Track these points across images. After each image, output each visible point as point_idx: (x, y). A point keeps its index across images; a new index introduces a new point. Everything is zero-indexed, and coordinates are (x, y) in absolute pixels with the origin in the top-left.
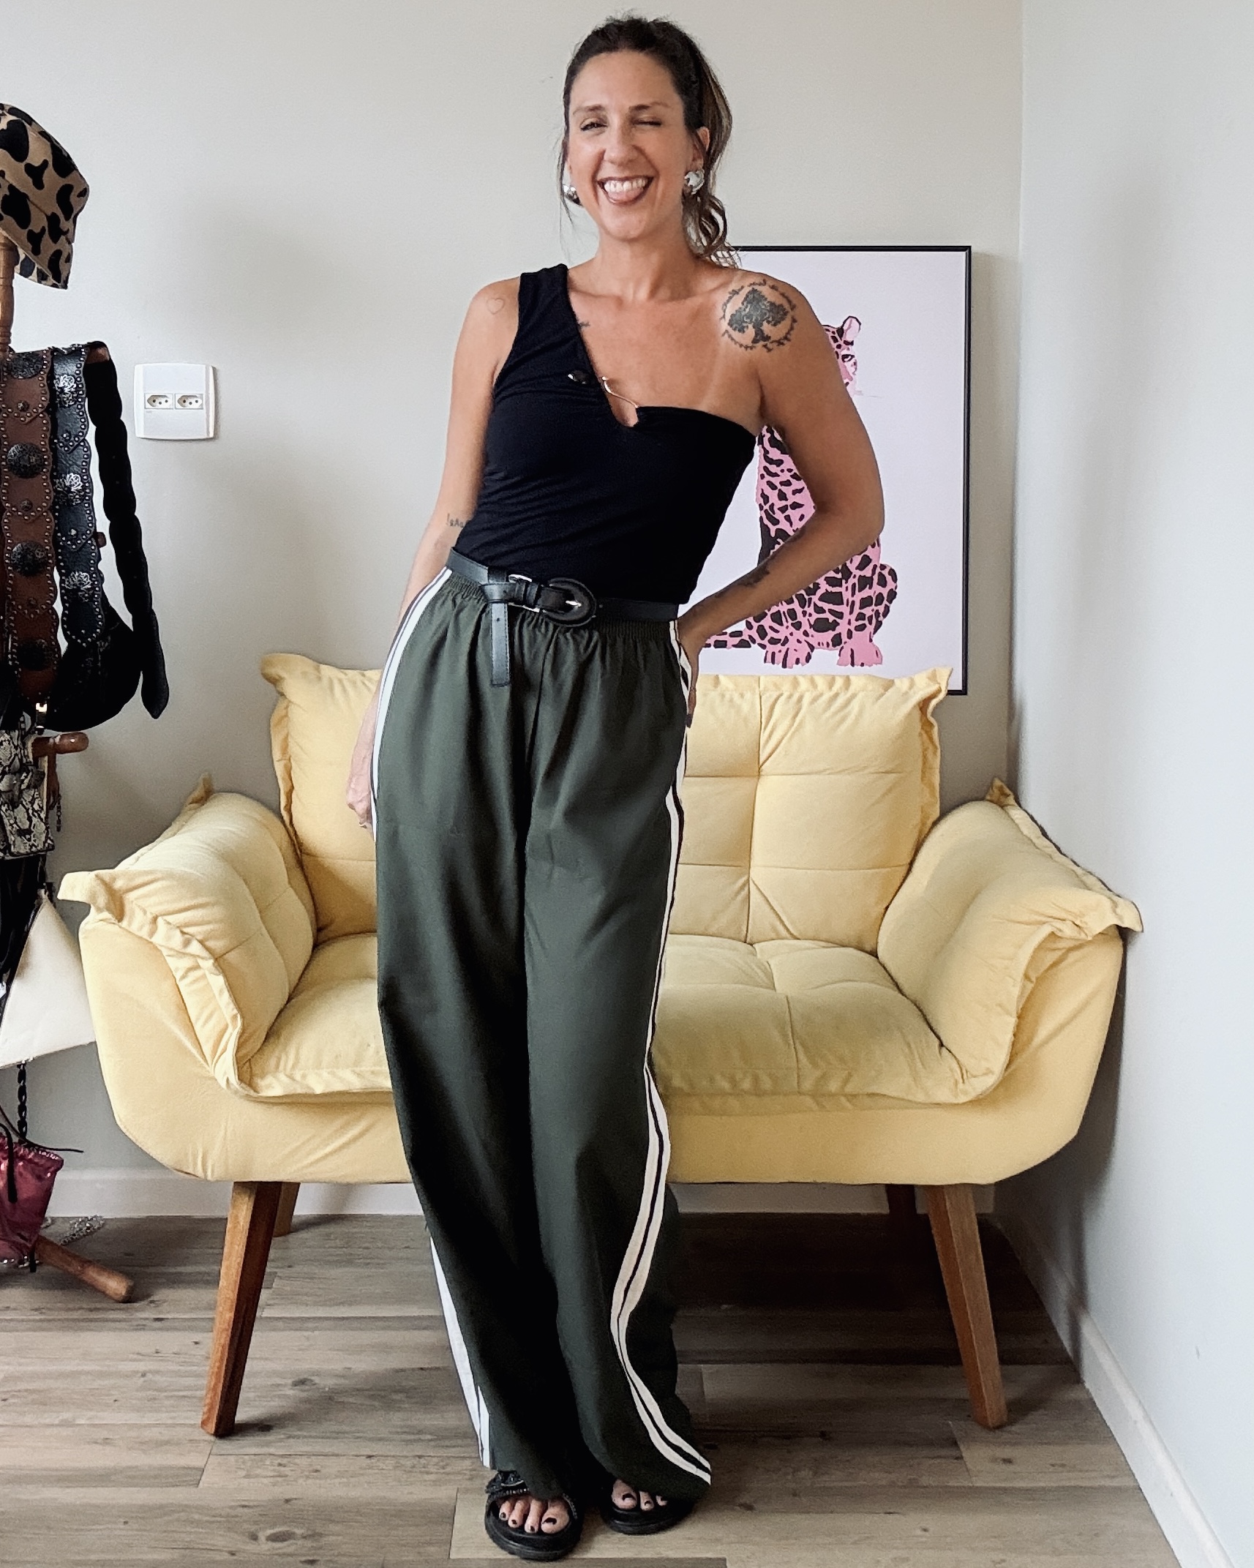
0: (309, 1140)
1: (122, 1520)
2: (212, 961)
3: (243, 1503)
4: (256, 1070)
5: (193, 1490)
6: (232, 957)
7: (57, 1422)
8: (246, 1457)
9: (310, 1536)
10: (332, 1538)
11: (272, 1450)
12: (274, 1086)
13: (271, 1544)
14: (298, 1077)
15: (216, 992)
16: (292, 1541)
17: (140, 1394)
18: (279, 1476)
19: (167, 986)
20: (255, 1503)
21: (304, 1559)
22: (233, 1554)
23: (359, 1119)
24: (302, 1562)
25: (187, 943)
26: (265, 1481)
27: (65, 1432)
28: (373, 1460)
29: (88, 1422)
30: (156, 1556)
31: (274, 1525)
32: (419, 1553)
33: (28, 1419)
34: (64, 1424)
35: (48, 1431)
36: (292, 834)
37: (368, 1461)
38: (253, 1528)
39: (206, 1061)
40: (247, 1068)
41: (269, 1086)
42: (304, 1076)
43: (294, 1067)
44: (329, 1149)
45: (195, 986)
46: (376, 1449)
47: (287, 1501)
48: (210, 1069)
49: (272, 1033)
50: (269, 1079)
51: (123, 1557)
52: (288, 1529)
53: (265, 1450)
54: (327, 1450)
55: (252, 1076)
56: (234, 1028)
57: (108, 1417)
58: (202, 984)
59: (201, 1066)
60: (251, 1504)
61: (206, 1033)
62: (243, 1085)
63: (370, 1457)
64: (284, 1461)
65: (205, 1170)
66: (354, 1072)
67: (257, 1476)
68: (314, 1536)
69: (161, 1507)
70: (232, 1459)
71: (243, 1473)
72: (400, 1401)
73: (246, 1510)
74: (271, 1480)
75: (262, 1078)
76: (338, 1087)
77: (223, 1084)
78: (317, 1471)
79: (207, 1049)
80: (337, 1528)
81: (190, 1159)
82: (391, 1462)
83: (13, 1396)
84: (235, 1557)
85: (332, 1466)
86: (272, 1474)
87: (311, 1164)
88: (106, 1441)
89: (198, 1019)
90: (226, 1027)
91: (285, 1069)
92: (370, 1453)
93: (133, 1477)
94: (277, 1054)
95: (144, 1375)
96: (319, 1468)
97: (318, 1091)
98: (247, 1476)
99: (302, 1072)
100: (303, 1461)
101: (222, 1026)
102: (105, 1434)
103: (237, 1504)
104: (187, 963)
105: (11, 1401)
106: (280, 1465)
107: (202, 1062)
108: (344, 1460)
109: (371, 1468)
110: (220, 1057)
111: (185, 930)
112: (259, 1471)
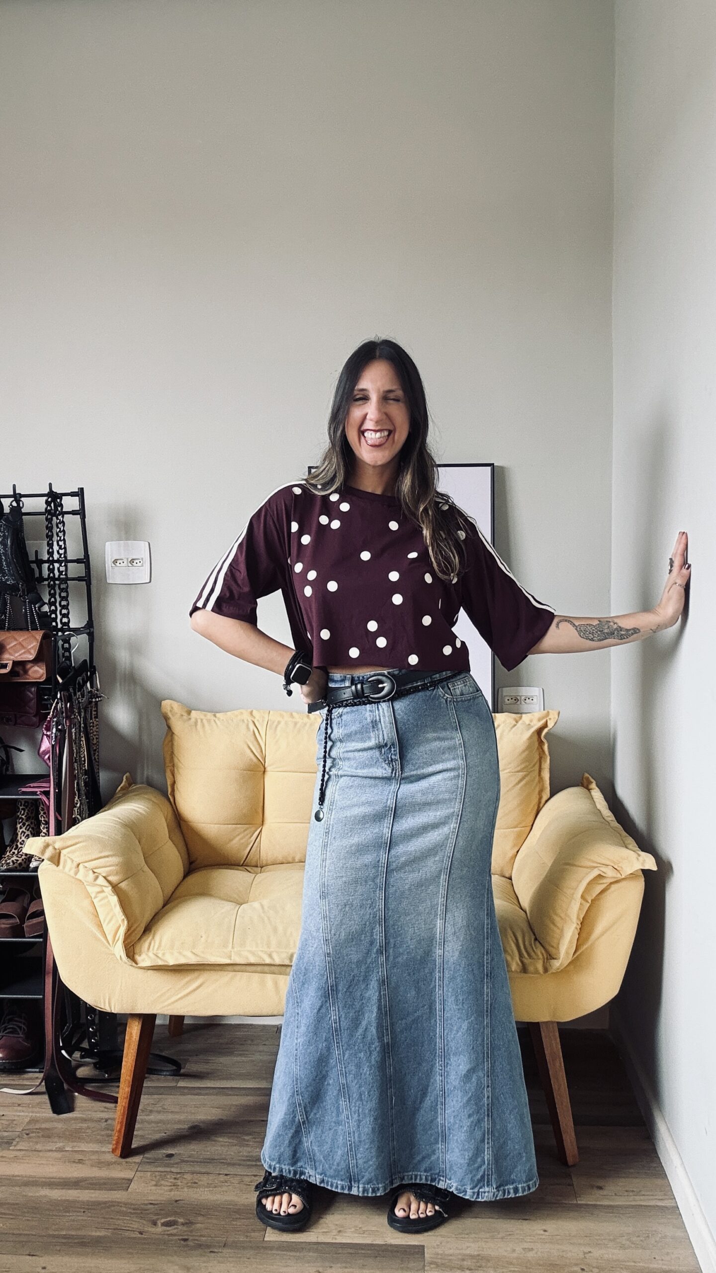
0: (168, 990)
1: (82, 1210)
2: (110, 888)
3: (150, 1202)
4: (137, 950)
5: (124, 1193)
6: (123, 885)
7: (54, 1149)
8: (157, 1173)
9: (187, 1223)
10: (199, 1226)
11: (174, 1170)
12: (145, 959)
13: (165, 1228)
14: (160, 955)
15: (113, 905)
16: (176, 1226)
17: (103, 1133)
18: (174, 1186)
19: (86, 903)
20: (158, 1202)
21: (181, 1237)
22: (141, 1233)
23: (197, 978)
24: (179, 1239)
25: (97, 878)
26: (166, 1188)
27: (59, 1155)
28: (228, 1177)
29: (71, 1149)
30: (98, 1234)
31: (167, 1216)
32: (247, 1236)
33: (39, 1147)
34: (60, 1150)
35: (50, 1154)
36: (175, 808)
37: (226, 1177)
38: (155, 1218)
39: (109, 944)
40: (131, 951)
41: (143, 960)
42: (164, 954)
43: (158, 949)
44: (180, 996)
45: (103, 902)
46: (231, 1170)
47: (176, 1201)
48: (112, 949)
49: (148, 929)
50: (143, 956)
51: (80, 1233)
52: (174, 1219)
53: (168, 1169)
54: (203, 1170)
55: (134, 953)
56: (124, 926)
57: (84, 1147)
58: (106, 900)
59: (107, 948)
60: (156, 1202)
61: (109, 929)
62: (129, 959)
63: (226, 1175)
64: (179, 1176)
65: (110, 1008)
66: (192, 952)
67: (161, 1185)
68: (189, 1223)
69: (105, 1203)
70: (149, 1174)
71: (154, 1183)
72: (248, 1141)
73: (152, 1206)
74: (170, 1188)
75: (140, 955)
76: (183, 961)
77: (119, 958)
78: (195, 1183)
79: (110, 938)
80: (200, 1219)
81: (102, 1001)
82: (238, 1178)
83: (33, 1132)
84: (143, 1236)
85: (205, 1179)
86: (170, 1184)
87: (169, 1005)
88: (80, 1161)
89: (104, 921)
90: (119, 927)
91: (153, 949)
92: (228, 1173)
93: (91, 1184)
94: (148, 941)
95: (106, 1121)
96: (197, 1181)
97: (171, 963)
98: (156, 1185)
99: (163, 952)
100: (188, 1177)
101: (118, 925)
102: (81, 1157)
103: (146, 1202)
104: (98, 889)
105: (31, 1135)
106: (175, 1179)
107: (107, 944)
108: (211, 1177)
109: (226, 1182)
110: (117, 941)
111: (95, 870)
112: (163, 1182)
